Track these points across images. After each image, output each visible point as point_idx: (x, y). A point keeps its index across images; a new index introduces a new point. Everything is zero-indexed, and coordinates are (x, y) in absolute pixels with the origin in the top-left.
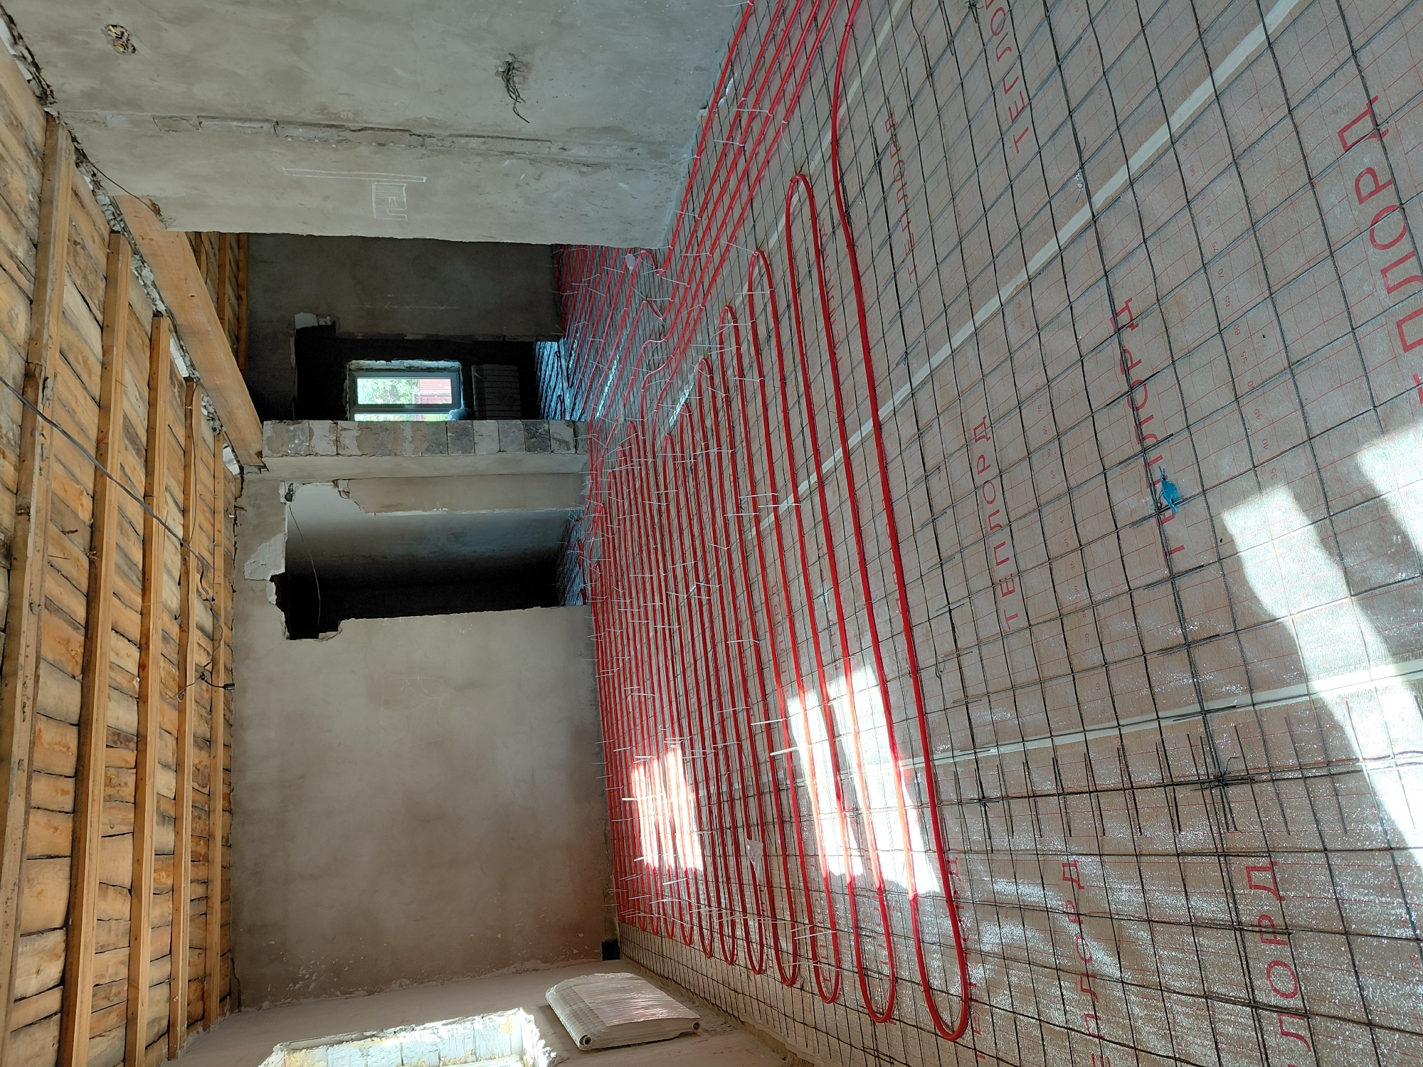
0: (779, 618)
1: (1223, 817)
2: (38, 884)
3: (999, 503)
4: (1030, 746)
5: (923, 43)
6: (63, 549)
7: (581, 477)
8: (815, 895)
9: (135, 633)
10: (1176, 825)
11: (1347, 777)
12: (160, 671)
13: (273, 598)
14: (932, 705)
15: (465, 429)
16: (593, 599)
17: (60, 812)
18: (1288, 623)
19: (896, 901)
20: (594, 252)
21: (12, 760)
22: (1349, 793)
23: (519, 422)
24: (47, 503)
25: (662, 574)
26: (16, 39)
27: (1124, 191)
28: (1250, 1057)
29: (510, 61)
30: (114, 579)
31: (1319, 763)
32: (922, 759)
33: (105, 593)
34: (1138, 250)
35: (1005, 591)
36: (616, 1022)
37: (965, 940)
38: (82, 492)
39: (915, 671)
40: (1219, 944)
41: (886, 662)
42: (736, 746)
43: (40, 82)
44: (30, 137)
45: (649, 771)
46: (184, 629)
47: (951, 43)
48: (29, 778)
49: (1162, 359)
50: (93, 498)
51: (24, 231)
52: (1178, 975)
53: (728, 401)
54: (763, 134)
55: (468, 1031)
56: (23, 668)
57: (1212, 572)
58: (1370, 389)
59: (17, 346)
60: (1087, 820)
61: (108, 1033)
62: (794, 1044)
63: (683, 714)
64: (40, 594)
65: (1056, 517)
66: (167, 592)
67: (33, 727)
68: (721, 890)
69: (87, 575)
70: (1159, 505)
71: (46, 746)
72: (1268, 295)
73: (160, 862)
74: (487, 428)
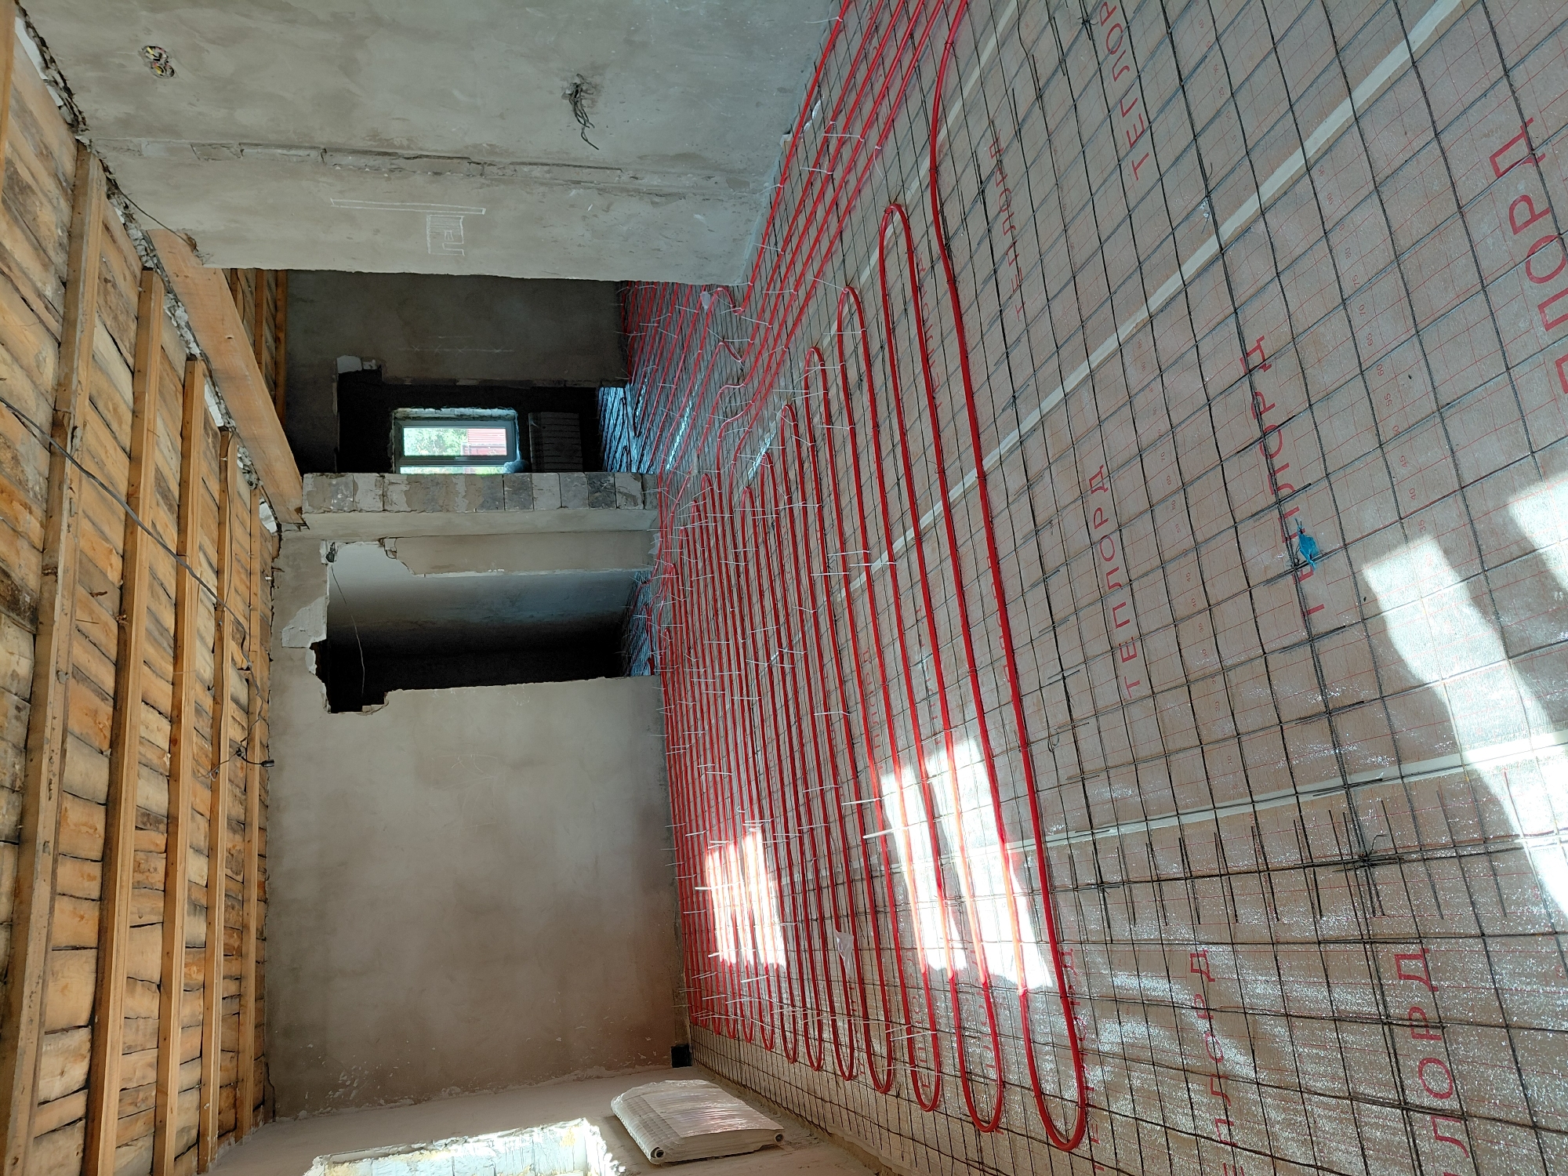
0: (872, 687)
1: (1369, 902)
2: (63, 977)
3: (1118, 560)
4: (1154, 825)
5: (1032, 62)
6: (91, 612)
7: (648, 535)
8: (912, 992)
9: (166, 705)
10: (1317, 910)
11: (1506, 855)
12: (192, 747)
13: (313, 668)
14: (1044, 781)
15: (523, 483)
16: (662, 668)
17: (86, 899)
18: (1439, 689)
19: (1004, 998)
20: (664, 289)
21: (38, 841)
22: (1509, 874)
23: (582, 475)
24: (75, 562)
25: (740, 641)
26: (48, 63)
27: (1255, 221)
28: (1401, 1164)
29: (579, 83)
30: (146, 647)
31: (1474, 840)
32: (1034, 841)
33: (135, 661)
34: (1271, 285)
35: (1125, 656)
36: (690, 1133)
37: (1081, 1040)
38: (111, 550)
39: (1025, 744)
40: (1364, 1040)
41: (992, 735)
42: (823, 829)
43: (72, 108)
44: (60, 167)
45: (725, 857)
46: (218, 701)
47: (1062, 61)
48: (55, 861)
49: (1295, 402)
50: (123, 557)
51: (53, 267)
52: (1320, 1075)
53: (814, 449)
54: (853, 161)
55: (527, 1144)
56: (49, 741)
57: (1356, 633)
58: (1527, 434)
59: (44, 392)
60: (1217, 906)
61: (135, 1142)
62: (889, 1157)
63: (763, 794)
64: (68, 661)
65: (1182, 575)
66: (199, 661)
67: (59, 806)
68: (806, 988)
69: (116, 642)
70: (1296, 561)
71: (73, 827)
72: (1414, 332)
73: (192, 956)
74: (546, 482)
